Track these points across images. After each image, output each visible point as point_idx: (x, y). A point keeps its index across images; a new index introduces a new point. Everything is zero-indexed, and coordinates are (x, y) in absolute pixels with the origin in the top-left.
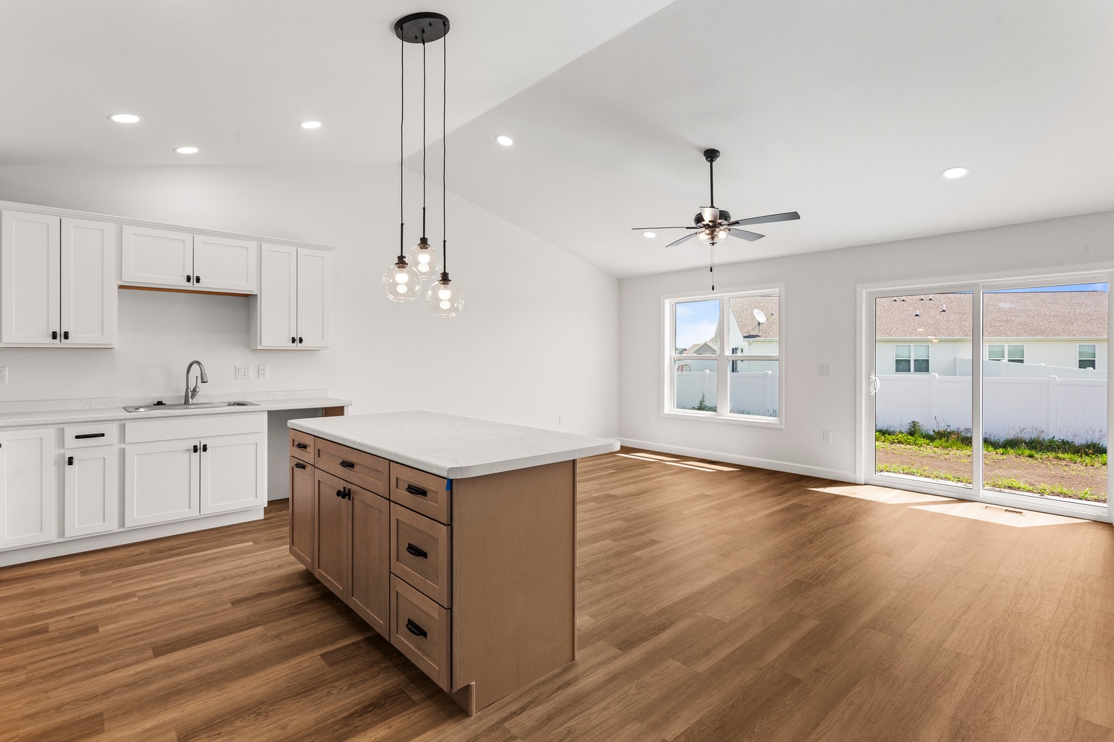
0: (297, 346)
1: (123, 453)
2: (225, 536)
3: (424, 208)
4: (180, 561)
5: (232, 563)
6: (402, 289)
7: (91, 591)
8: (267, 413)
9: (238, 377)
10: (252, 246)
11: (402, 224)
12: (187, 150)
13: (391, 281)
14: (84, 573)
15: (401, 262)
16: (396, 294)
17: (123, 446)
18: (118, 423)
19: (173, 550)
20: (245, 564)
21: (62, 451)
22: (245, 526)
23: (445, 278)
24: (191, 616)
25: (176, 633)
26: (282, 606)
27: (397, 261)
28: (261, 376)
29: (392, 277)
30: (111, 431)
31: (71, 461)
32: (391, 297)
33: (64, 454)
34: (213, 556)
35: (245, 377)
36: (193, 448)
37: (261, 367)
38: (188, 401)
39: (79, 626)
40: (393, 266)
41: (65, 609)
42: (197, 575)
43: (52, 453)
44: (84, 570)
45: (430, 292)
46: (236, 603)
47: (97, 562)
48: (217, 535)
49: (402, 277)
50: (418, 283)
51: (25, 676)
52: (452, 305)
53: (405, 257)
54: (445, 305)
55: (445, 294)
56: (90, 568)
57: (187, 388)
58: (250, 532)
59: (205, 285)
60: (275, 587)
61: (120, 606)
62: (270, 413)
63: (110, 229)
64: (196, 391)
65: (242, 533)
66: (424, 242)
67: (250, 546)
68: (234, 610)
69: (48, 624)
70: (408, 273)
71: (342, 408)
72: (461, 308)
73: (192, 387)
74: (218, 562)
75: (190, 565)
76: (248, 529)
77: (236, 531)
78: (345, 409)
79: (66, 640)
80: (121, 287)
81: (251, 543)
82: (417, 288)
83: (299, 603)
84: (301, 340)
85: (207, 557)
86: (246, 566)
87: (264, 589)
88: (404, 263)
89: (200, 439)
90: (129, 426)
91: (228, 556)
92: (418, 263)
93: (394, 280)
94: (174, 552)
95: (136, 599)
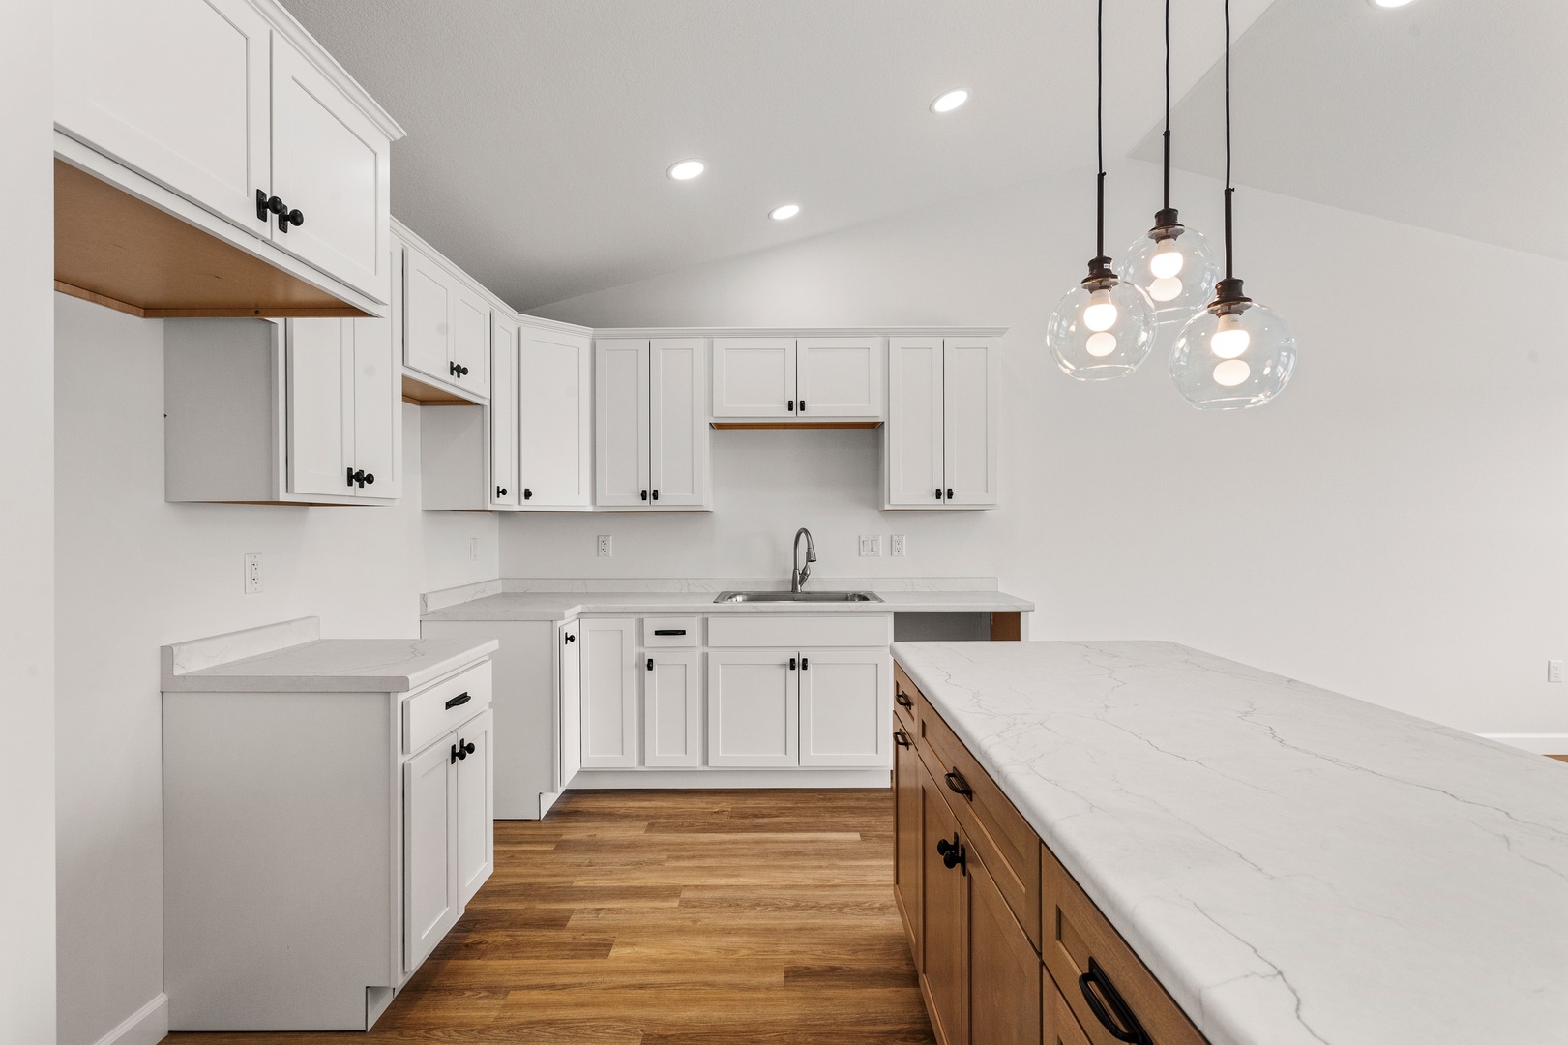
0: (944, 503)
1: (706, 657)
2: (829, 810)
3: (1167, 134)
4: (758, 842)
5: (818, 874)
6: (1101, 346)
7: (639, 865)
8: (892, 615)
9: (862, 553)
10: (876, 344)
11: (1101, 176)
12: (786, 212)
13: (1073, 328)
14: (651, 828)
15: (1100, 274)
16: (1083, 359)
17: (706, 650)
18: (700, 616)
19: (757, 816)
20: (837, 881)
21: (642, 650)
22: (861, 796)
23: (1230, 295)
24: (721, 979)
25: (690, 1014)
26: (858, 1022)
27: (1087, 273)
28: (895, 553)
29: (1077, 317)
30: (692, 626)
31: (650, 665)
32: (1068, 368)
33: (644, 654)
34: (799, 847)
35: (872, 554)
36: (789, 662)
37: (895, 538)
38: (796, 588)
39: (596, 931)
40: (1076, 288)
41: (602, 889)
42: (765, 881)
43: (632, 653)
44: (654, 823)
45: (1182, 343)
46: (795, 974)
47: (672, 812)
48: (819, 804)
49: (1101, 314)
50: (1147, 323)
51: (495, 1014)
52: (1256, 371)
53: (1108, 261)
54: (1232, 375)
55: (1230, 341)
56: (660, 820)
57: (795, 568)
58: (862, 811)
59: (812, 414)
60: (863, 962)
61: (655, 910)
62: (899, 616)
63: (699, 345)
64: (806, 574)
65: (852, 810)
66: (1167, 221)
67: (856, 842)
68: (784, 994)
69: (572, 911)
70: (1119, 303)
71: (1015, 616)
72: (1284, 375)
73: (801, 568)
74: (800, 863)
75: (764, 856)
76: (864, 804)
77: (845, 803)
78: (1023, 615)
79: (573, 957)
80: (717, 426)
81: (856, 836)
82: (1144, 336)
83: (888, 1027)
84: (950, 494)
85: (789, 847)
86: (835, 886)
87: (841, 958)
88: (1109, 274)
89: (799, 650)
90: (713, 621)
91: (821, 854)
92: (1148, 279)
93: (1081, 325)
94: (757, 821)
95: (675, 903)
